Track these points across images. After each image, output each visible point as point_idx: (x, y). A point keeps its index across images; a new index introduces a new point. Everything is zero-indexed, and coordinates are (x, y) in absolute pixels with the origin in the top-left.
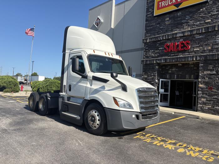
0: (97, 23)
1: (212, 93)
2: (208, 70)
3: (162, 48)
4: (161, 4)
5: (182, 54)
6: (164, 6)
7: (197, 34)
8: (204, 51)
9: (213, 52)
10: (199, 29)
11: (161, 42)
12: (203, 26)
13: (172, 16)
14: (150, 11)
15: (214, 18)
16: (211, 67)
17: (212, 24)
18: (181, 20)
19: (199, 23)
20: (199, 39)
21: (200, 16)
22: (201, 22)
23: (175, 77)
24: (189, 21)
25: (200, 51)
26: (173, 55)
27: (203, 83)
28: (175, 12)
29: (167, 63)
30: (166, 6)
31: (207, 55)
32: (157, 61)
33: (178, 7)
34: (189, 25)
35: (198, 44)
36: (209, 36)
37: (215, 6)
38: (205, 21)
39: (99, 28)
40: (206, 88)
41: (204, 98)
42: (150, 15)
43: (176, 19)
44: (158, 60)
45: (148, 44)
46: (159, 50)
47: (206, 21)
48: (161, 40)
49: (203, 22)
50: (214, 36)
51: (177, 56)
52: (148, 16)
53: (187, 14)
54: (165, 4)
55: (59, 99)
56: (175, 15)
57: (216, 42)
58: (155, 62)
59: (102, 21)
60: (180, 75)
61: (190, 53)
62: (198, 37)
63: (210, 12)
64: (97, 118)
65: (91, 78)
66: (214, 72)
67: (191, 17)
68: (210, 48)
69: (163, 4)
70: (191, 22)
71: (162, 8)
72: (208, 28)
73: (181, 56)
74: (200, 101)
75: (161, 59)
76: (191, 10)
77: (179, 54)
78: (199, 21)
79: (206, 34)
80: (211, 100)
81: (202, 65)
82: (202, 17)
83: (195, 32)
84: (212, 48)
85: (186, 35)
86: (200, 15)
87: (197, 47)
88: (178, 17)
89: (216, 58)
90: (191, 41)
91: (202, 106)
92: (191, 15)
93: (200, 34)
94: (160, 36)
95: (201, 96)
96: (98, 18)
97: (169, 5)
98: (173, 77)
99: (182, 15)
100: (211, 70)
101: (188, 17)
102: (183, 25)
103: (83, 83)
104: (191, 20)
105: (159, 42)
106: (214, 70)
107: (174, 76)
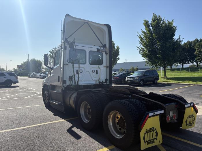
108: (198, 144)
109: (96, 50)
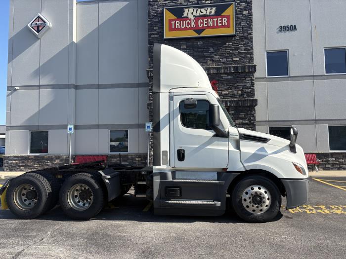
0: (38, 27)
2: (239, 118)
4: (175, 24)
6: (179, 27)
7: (225, 73)
8: (233, 96)
9: (243, 98)
10: (227, 68)
12: (231, 64)
13: (190, 44)
14: (155, 30)
15: (242, 57)
16: (242, 115)
17: (240, 64)
18: (203, 52)
19: (225, 59)
20: (227, 80)
21: (227, 51)
22: (228, 60)
24: (213, 55)
25: (229, 95)
28: (195, 40)
30: (181, 29)
31: (238, 100)
33: (199, 35)
34: (213, 61)
35: (227, 86)
36: (238, 77)
37: (242, 43)
38: (232, 58)
39: (41, 36)
42: (156, 36)
43: (196, 50)
47: (234, 59)
49: (230, 59)
50: (244, 79)
52: (152, 36)
53: (211, 46)
54: (180, 25)
55: (154, 178)
56: (195, 43)
57: (246, 85)
59: (49, 24)
62: (226, 78)
63: (237, 49)
64: (266, 196)
65: (238, 137)
66: (247, 121)
67: (216, 51)
68: (240, 92)
69: (177, 25)
70: (216, 57)
71: (175, 29)
72: (237, 68)
76: (215, 41)
78: (225, 57)
79: (234, 75)
81: (233, 112)
82: (229, 53)
83: (222, 71)
84: (242, 92)
85: (212, 72)
86: (226, 49)
87: (226, 90)
88: (198, 47)
89: (248, 105)
90: (218, 81)
92: (215, 48)
93: (228, 74)
96: (39, 17)
97: (186, 29)
99: (204, 46)
100: (243, 119)
101: (211, 50)
102: (206, 59)
103: (218, 145)
104: (216, 55)
106: (246, 119)
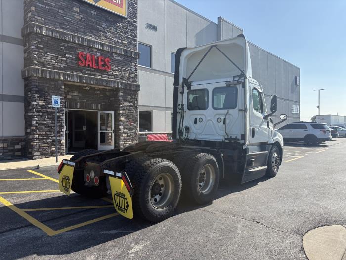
1: (132, 127)
2: (127, 101)
3: (71, 56)
5: (100, 74)
8: (122, 78)
9: (130, 81)
10: (118, 48)
11: (70, 45)
12: (120, 46)
13: (83, 8)
15: (129, 42)
16: (129, 98)
17: (128, 48)
18: (97, 24)
19: (116, 39)
20: (117, 60)
21: (117, 31)
23: (78, 107)
24: (106, 31)
25: (119, 77)
26: (89, 72)
27: (124, 116)
28: (88, 6)
29: (82, 83)
32: (66, 77)
33: (96, 3)
34: (106, 37)
35: (117, 66)
36: (126, 60)
37: (129, 28)
40: (127, 122)
41: (125, 133)
43: (90, 19)
44: (69, 75)
45: (41, 38)
46: (66, 57)
47: (123, 42)
48: (70, 42)
49: (120, 41)
50: (130, 63)
51: (95, 75)
53: (104, 20)
56: (88, 11)
57: (132, 70)
58: (62, 78)
60: (84, 104)
61: (110, 77)
62: (116, 58)
63: (126, 33)
66: (132, 104)
67: (108, 27)
68: (127, 75)
70: (109, 35)
72: (126, 51)
73: (100, 77)
74: (122, 138)
75: (73, 76)
76: (107, 16)
77: (97, 74)
78: (116, 37)
79: (124, 58)
80: (131, 135)
81: (122, 94)
82: (119, 34)
83: (115, 51)
84: (129, 76)
85: (105, 49)
86: (117, 29)
87: (116, 70)
88: (92, 17)
89: (134, 89)
91: (123, 142)
92: (108, 24)
93: (119, 55)
94: (68, 34)
95: (122, 131)
98: (74, 105)
99: (98, 18)
100: (130, 102)
101: (104, 25)
102: (100, 33)
104: (108, 31)
105: (66, 44)
107: (76, 105)
108: (91, 223)
109: (225, 85)
